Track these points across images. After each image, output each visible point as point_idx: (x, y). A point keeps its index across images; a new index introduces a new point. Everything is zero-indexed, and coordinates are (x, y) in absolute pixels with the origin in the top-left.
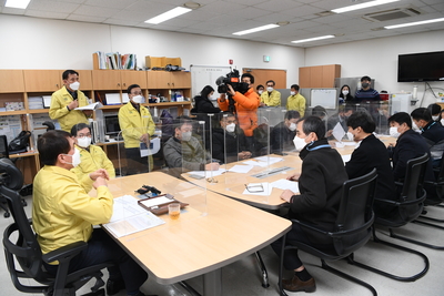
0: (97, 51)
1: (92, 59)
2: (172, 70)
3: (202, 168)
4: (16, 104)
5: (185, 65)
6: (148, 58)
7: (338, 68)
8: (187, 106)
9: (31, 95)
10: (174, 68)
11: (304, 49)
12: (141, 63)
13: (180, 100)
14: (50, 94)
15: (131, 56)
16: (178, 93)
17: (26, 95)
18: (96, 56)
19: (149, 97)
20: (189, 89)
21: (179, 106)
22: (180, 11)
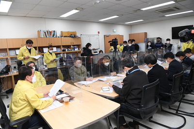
0: (39, 30)
1: (37, 33)
2: (72, 37)
3: (85, 80)
4: (4, 53)
5: (78, 35)
6: (62, 32)
7: (146, 34)
8: (79, 52)
9: (10, 49)
10: (73, 36)
11: (131, 26)
12: (59, 34)
13: (76, 50)
14: (19, 49)
15: (54, 31)
16: (75, 47)
17: (8, 50)
18: (39, 32)
19: (63, 49)
20: (80, 45)
21: (76, 52)
22: (74, 12)
